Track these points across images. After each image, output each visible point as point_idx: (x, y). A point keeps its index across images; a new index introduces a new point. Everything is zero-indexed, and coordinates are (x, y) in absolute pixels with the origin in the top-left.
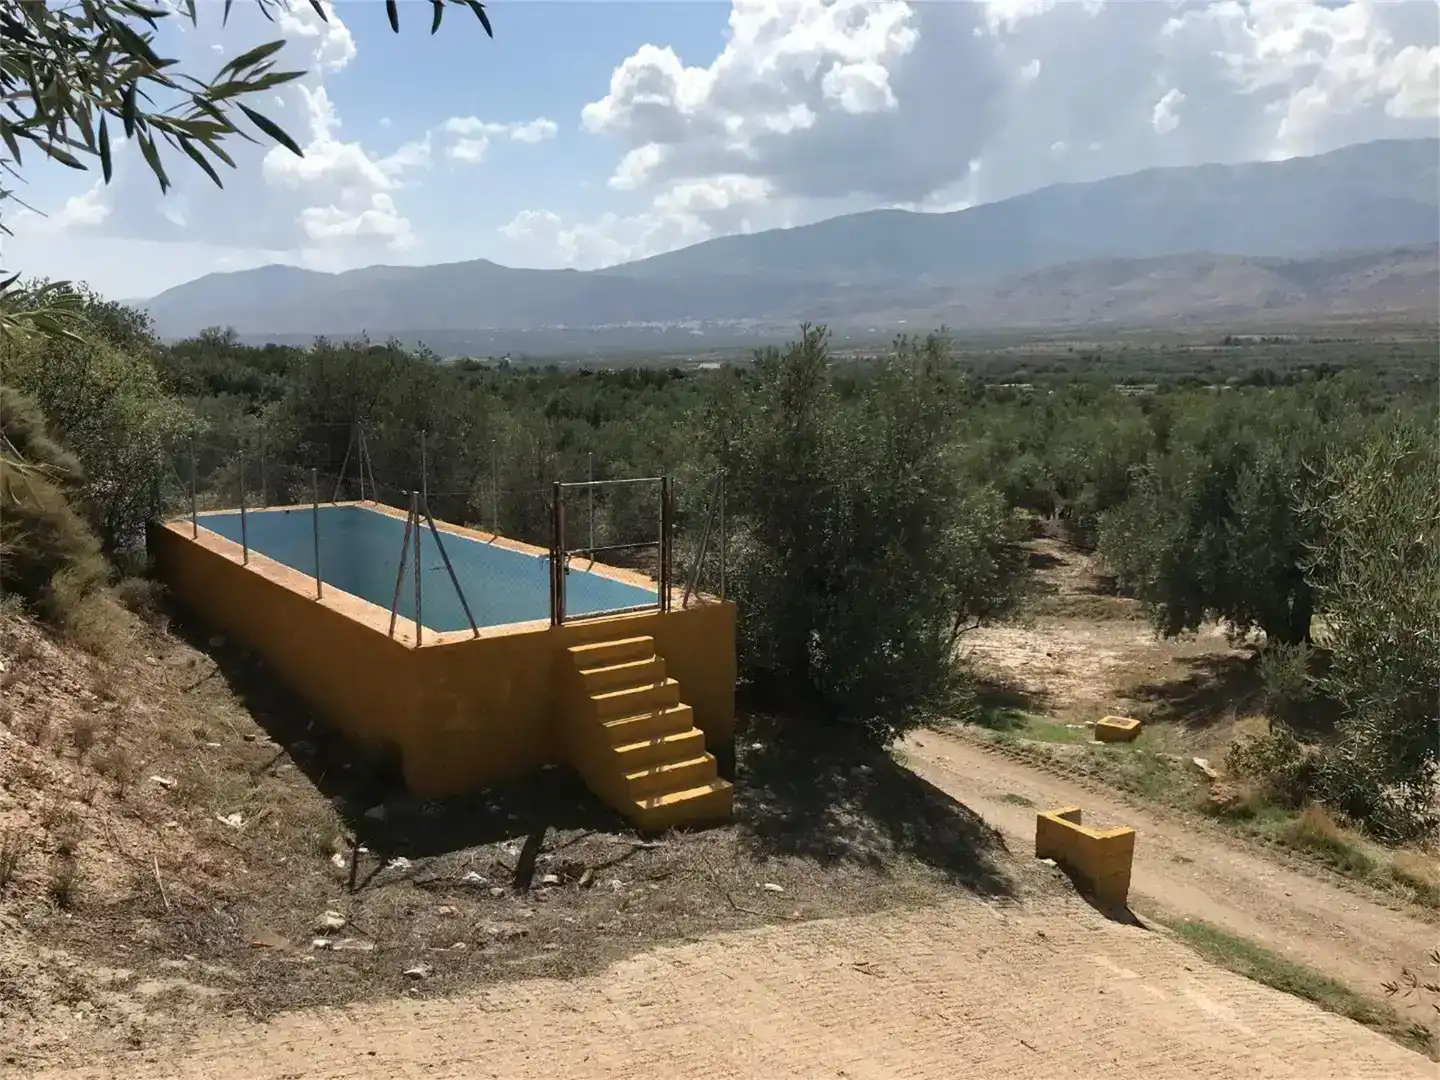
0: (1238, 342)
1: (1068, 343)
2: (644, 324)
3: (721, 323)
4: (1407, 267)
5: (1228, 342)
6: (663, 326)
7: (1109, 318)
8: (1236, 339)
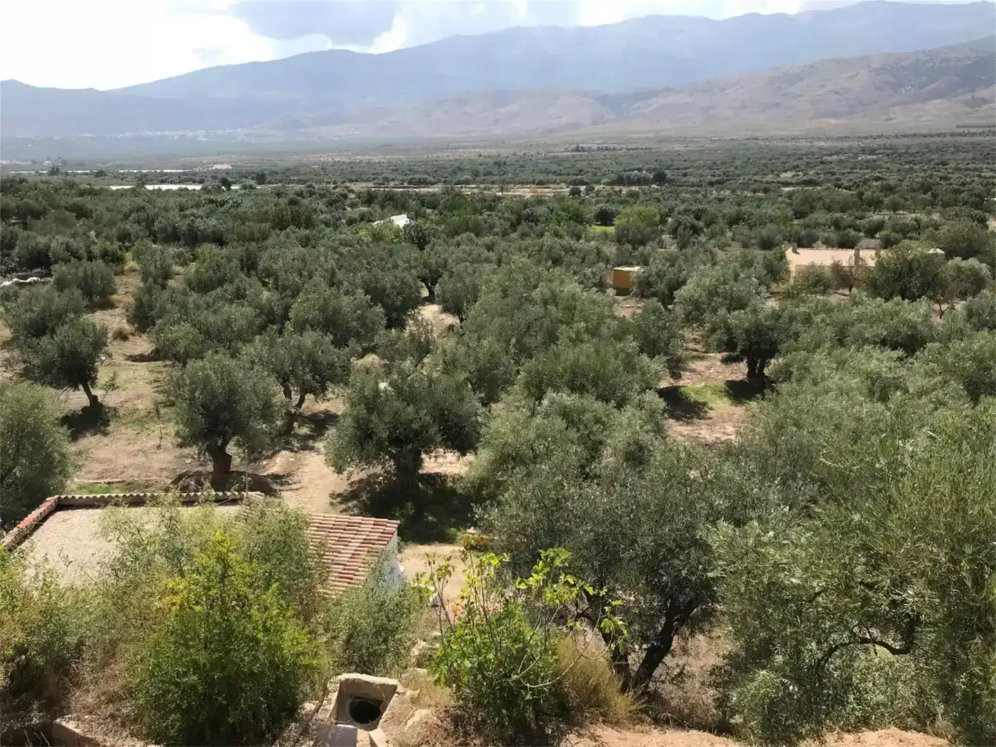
0: (583, 150)
1: (477, 150)
2: (159, 133)
3: (220, 132)
4: (671, 99)
5: (577, 150)
6: (174, 134)
7: (498, 131)
8: (582, 148)
